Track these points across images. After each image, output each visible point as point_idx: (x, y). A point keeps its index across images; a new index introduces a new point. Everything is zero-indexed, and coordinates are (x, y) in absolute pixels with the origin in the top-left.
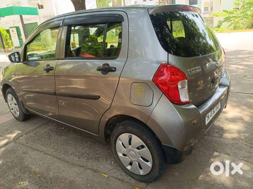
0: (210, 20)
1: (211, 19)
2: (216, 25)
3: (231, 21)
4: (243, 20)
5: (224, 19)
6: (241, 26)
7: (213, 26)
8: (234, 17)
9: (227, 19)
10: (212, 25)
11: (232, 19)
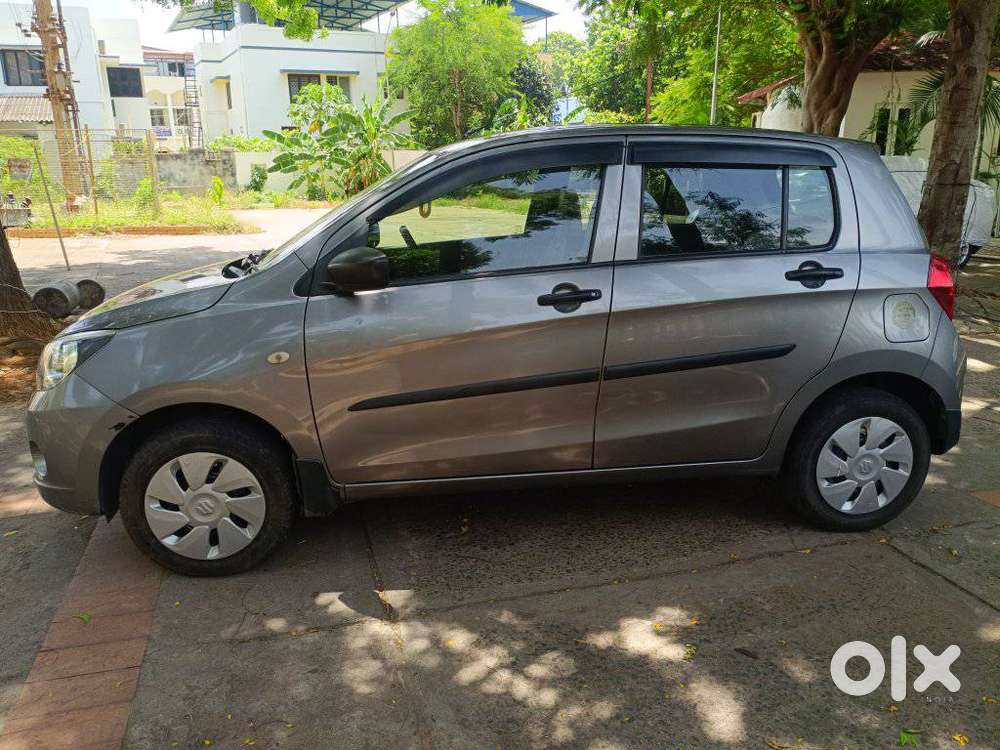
0: (224, 162)
1: (225, 157)
2: (248, 181)
3: (296, 169)
4: (331, 168)
5: (274, 161)
6: (331, 187)
7: (235, 183)
8: (305, 157)
9: (284, 163)
10: (232, 179)
11: (297, 162)
